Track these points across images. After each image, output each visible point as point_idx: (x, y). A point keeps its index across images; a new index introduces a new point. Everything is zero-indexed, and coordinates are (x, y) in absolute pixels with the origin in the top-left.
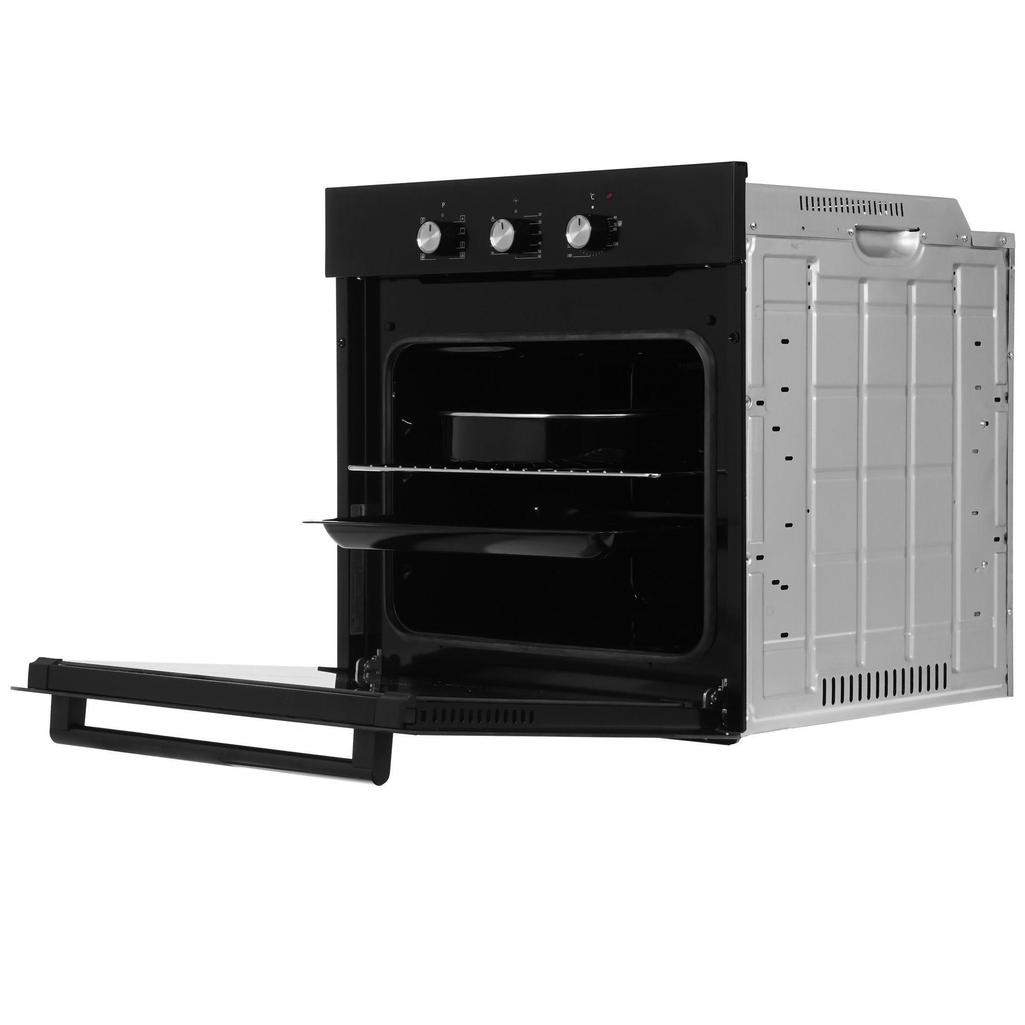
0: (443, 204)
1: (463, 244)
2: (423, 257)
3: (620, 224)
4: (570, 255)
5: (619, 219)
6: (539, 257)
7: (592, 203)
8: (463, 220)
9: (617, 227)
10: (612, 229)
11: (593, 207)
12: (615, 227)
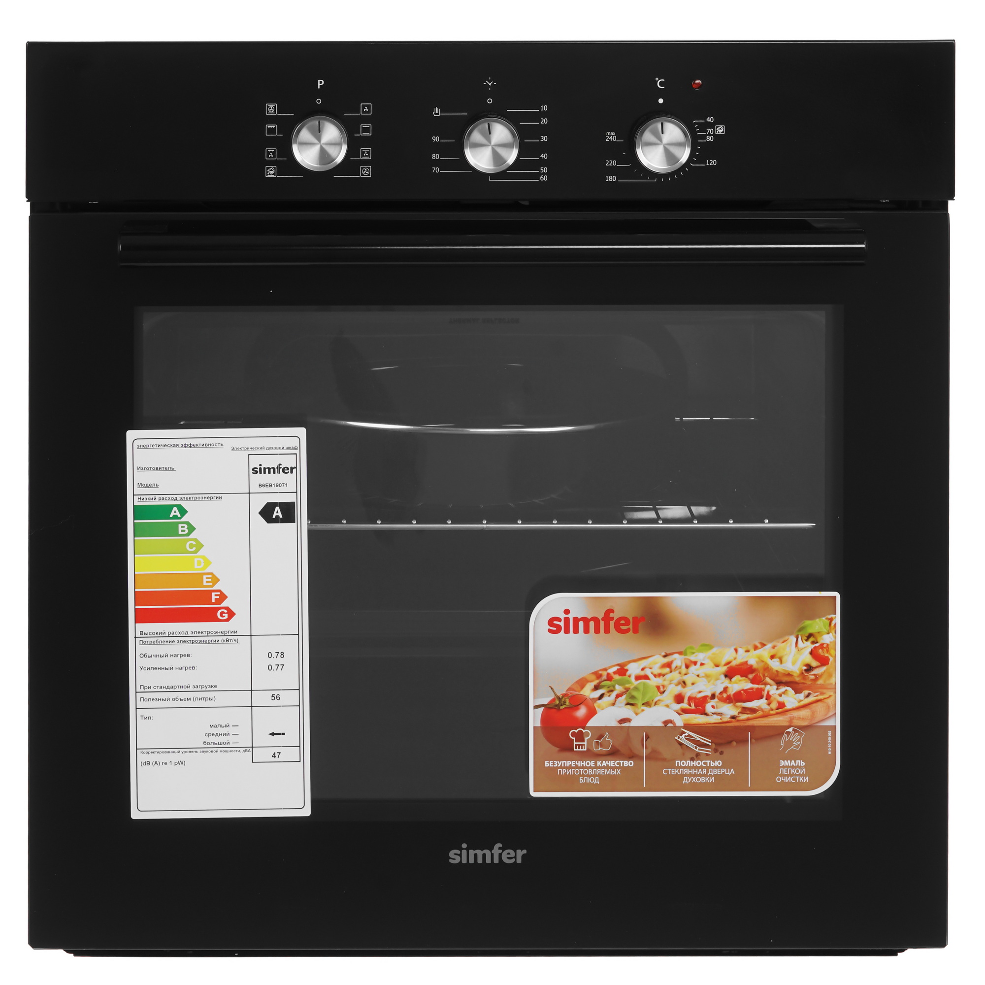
0: (320, 83)
1: (368, 152)
2: (272, 172)
3: (721, 131)
4: (612, 178)
5: (718, 122)
6: (543, 178)
7: (660, 94)
8: (366, 112)
9: (714, 135)
10: (704, 137)
11: (661, 101)
12: (709, 135)
